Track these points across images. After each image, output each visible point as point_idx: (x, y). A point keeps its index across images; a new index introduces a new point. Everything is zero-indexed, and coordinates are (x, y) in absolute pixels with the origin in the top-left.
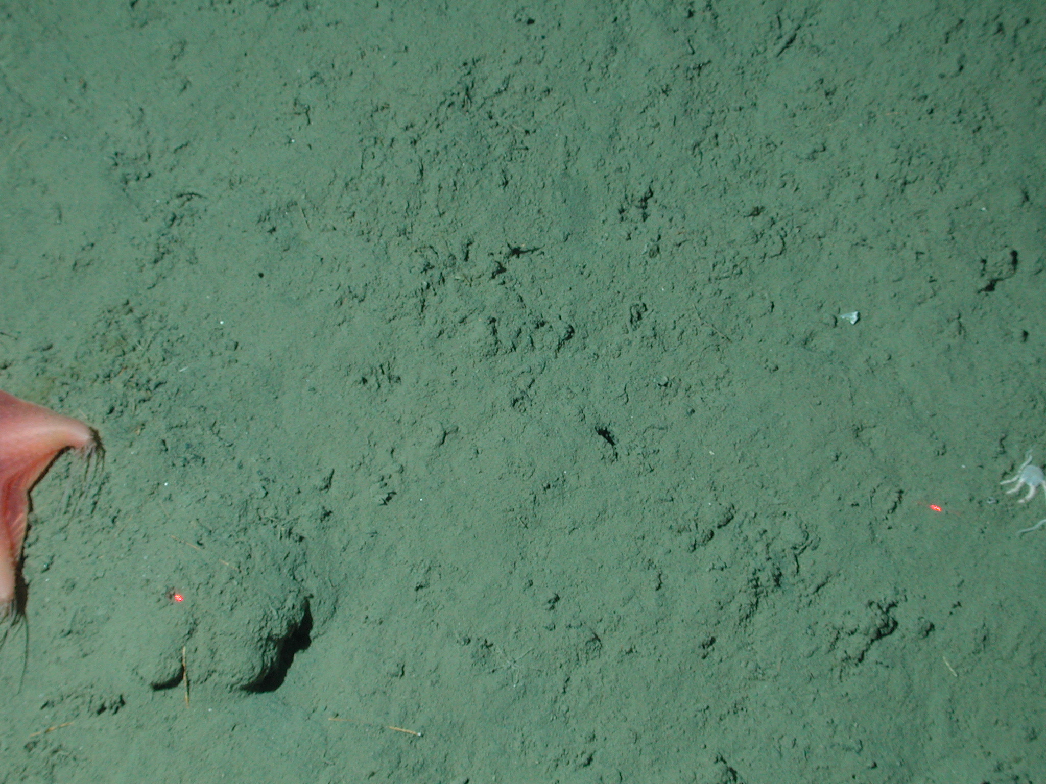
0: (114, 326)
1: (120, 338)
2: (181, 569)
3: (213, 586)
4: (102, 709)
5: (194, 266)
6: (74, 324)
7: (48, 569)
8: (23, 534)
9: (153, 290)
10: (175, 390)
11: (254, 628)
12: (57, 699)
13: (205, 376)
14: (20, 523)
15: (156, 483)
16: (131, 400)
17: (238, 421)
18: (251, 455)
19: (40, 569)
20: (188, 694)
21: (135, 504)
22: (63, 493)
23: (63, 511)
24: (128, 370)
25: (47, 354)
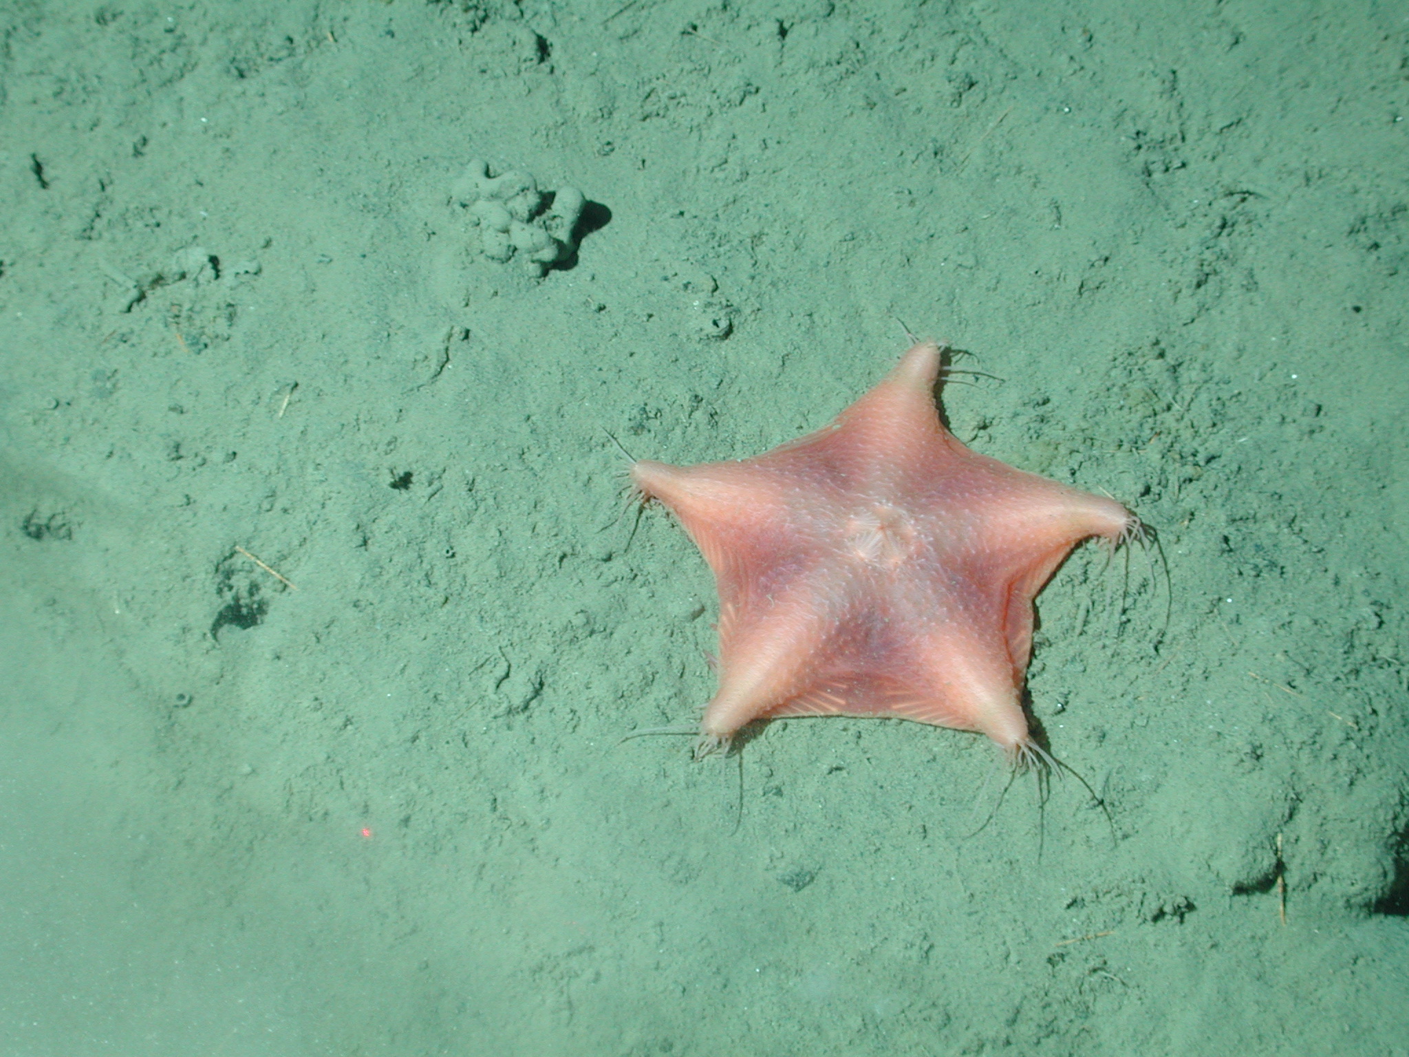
0: (1136, 374)
1: (1150, 392)
2: (1271, 720)
3: (1321, 747)
4: (1160, 915)
5: (1252, 294)
6: (1078, 371)
7: (1063, 710)
8: (1027, 658)
9: (1191, 326)
10: (1234, 467)
11: (1384, 816)
12: (1089, 896)
13: (1275, 451)
14: (1022, 642)
15: (1216, 597)
16: (1173, 480)
17: (1327, 518)
18: (1350, 568)
19: (1050, 711)
20: (1284, 906)
21: (1185, 625)
22: (1078, 606)
23: (1078, 631)
24: (1162, 436)
25: (1041, 410)
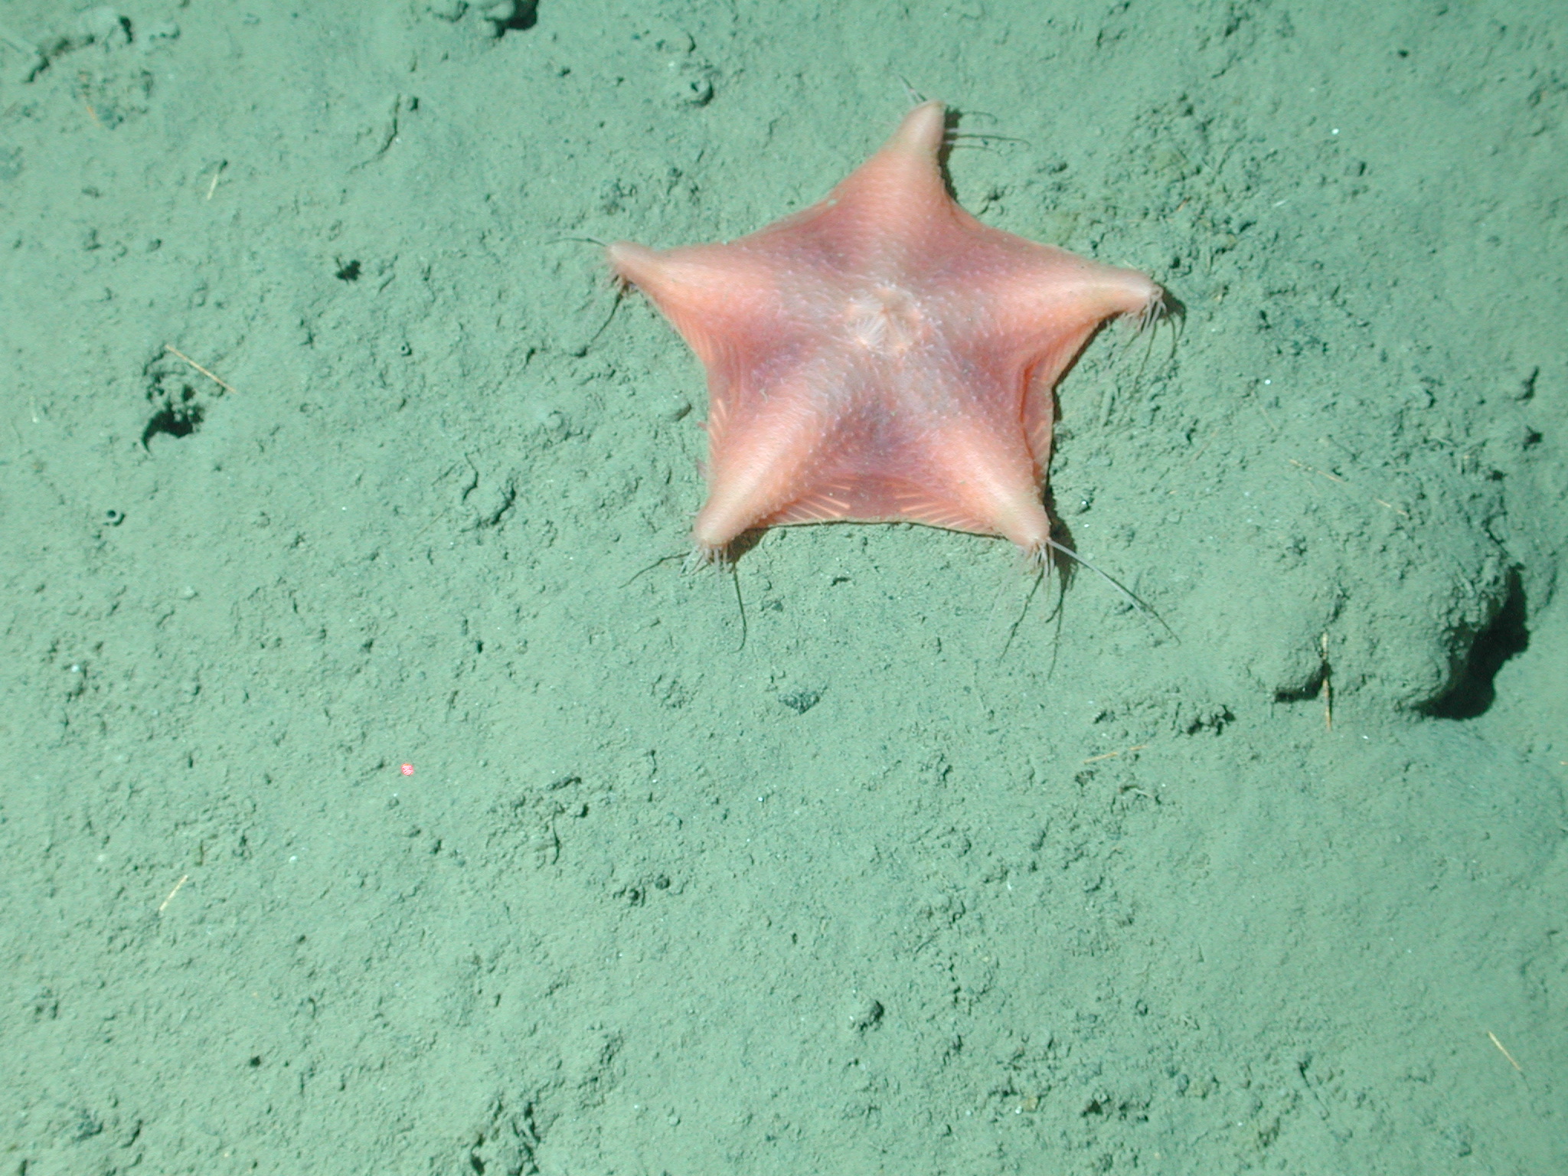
0: (1162, 134)
1: (1177, 153)
2: (1315, 511)
3: (1370, 538)
4: (1196, 727)
5: (1287, 40)
6: (1098, 132)
7: (1088, 508)
8: (1047, 452)
9: (1221, 78)
10: (1271, 234)
11: (1437, 609)
12: (1120, 708)
13: (1314, 216)
14: (1042, 434)
15: (1253, 378)
16: (1205, 251)
17: (1373, 287)
18: (1398, 341)
19: (1073, 510)
20: (1331, 711)
21: (1220, 411)
22: (1102, 394)
23: (1103, 421)
24: (1192, 202)
25: (1058, 177)
